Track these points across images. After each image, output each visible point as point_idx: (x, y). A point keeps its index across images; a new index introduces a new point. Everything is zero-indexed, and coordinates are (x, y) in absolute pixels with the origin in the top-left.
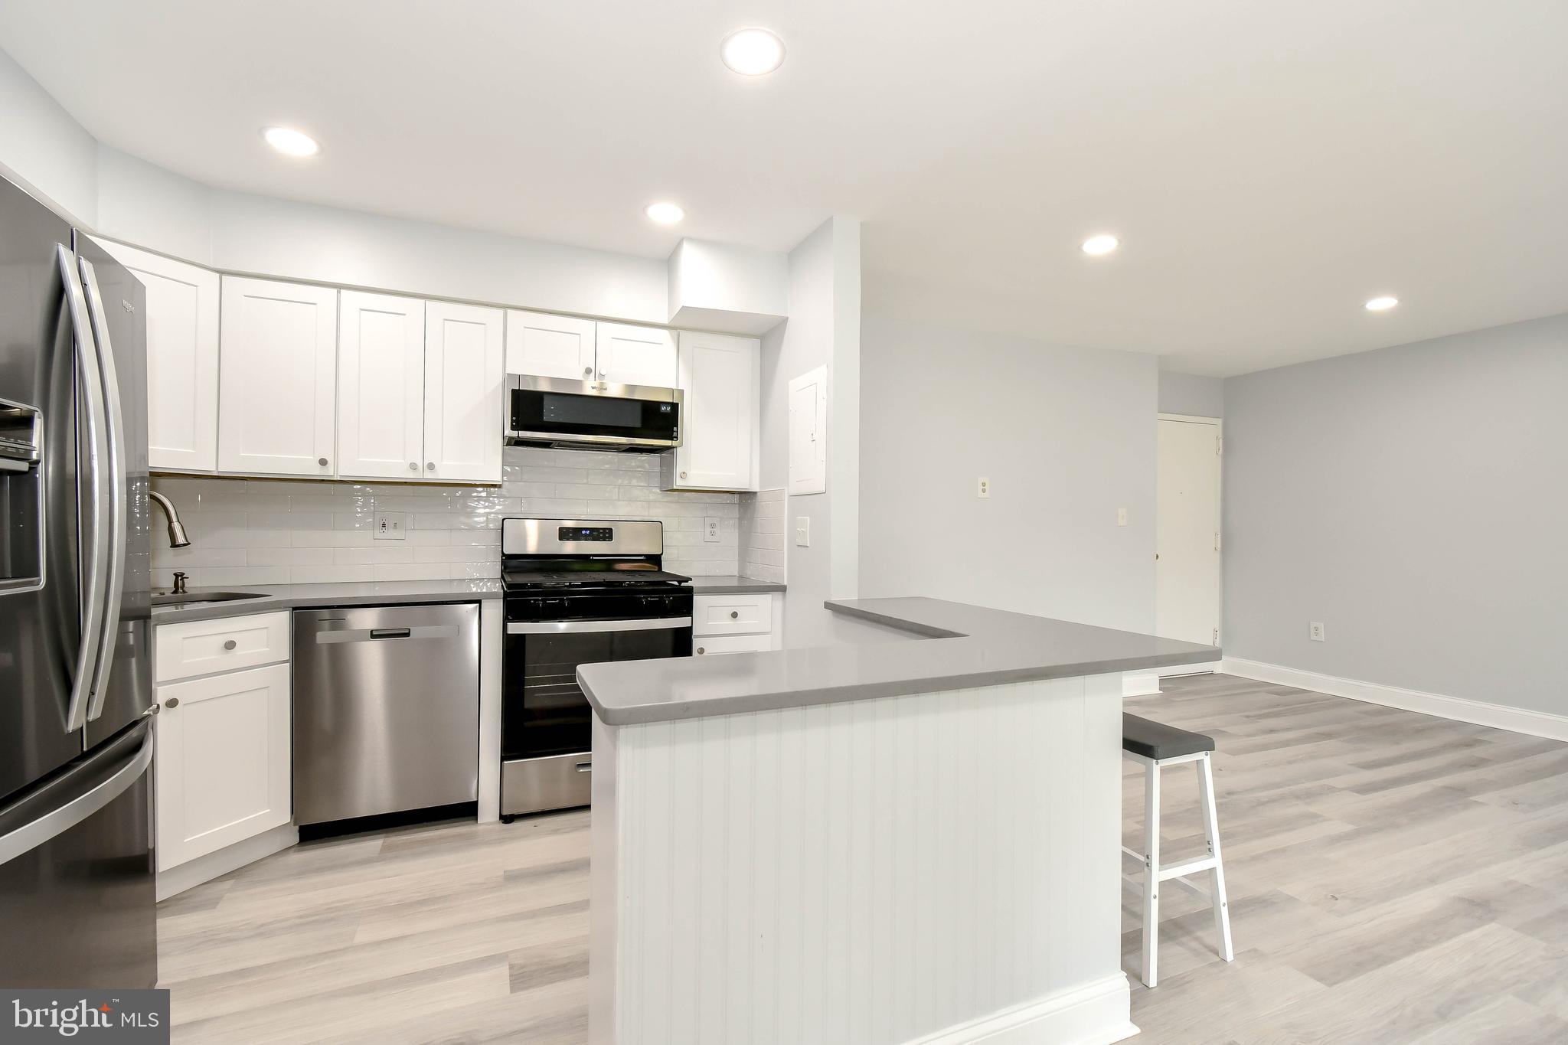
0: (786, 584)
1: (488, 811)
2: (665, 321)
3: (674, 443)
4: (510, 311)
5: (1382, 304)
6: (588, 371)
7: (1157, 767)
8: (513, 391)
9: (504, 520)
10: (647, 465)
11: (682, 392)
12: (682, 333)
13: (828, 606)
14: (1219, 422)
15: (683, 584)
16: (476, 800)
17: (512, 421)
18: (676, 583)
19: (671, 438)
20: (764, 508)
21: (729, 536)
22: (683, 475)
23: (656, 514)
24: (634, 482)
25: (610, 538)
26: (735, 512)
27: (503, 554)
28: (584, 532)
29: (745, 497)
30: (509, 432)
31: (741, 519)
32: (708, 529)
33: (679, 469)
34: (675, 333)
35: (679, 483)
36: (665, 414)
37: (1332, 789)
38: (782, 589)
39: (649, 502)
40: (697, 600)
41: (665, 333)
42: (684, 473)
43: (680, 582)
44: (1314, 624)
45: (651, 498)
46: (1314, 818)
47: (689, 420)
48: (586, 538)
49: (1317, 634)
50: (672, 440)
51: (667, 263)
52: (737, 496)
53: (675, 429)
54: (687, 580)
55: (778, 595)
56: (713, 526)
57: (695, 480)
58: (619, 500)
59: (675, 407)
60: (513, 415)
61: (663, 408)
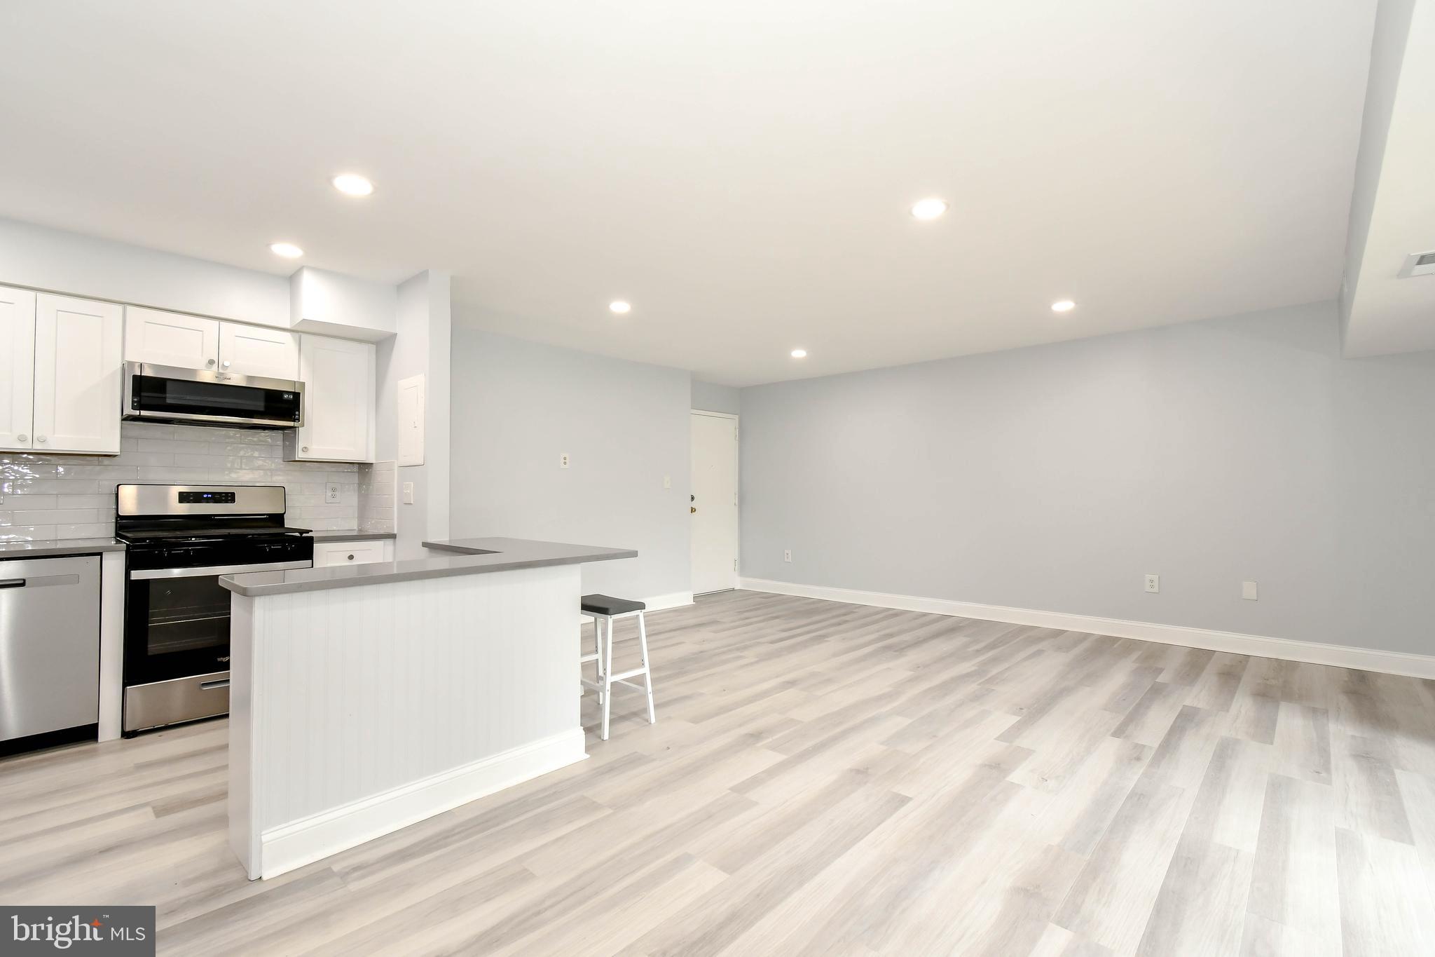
0: (395, 532)
1: (109, 729)
2: (288, 326)
3: (296, 424)
4: (129, 308)
5: (799, 354)
6: (211, 362)
7: (611, 619)
8: (135, 377)
9: (118, 486)
10: (269, 440)
11: (303, 384)
12: (303, 336)
13: (425, 545)
14: (737, 417)
15: (304, 535)
16: (97, 722)
17: (133, 402)
18: (297, 534)
19: (294, 420)
20: (380, 476)
21: (350, 499)
22: (305, 449)
23: (278, 480)
24: (256, 454)
25: (233, 500)
26: (355, 478)
27: (118, 517)
28: (205, 496)
29: (363, 468)
30: (129, 411)
31: (360, 485)
32: (329, 494)
33: (301, 444)
34: (297, 335)
35: (300, 455)
36: (288, 401)
37: (759, 643)
38: (393, 536)
39: (270, 470)
40: (317, 547)
41: (288, 334)
42: (306, 448)
43: (301, 533)
44: (786, 551)
45: (273, 466)
46: (740, 657)
47: (309, 404)
48: (208, 501)
49: (788, 558)
50: (294, 421)
51: (291, 279)
52: (356, 466)
53: (297, 413)
54: (308, 532)
55: (389, 542)
56: (334, 490)
57: (314, 454)
58: (241, 469)
59: (297, 396)
60: (134, 395)
61: (286, 396)
